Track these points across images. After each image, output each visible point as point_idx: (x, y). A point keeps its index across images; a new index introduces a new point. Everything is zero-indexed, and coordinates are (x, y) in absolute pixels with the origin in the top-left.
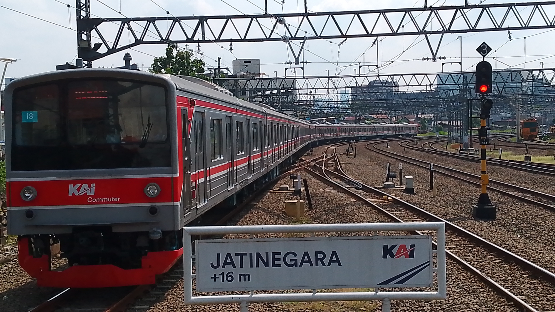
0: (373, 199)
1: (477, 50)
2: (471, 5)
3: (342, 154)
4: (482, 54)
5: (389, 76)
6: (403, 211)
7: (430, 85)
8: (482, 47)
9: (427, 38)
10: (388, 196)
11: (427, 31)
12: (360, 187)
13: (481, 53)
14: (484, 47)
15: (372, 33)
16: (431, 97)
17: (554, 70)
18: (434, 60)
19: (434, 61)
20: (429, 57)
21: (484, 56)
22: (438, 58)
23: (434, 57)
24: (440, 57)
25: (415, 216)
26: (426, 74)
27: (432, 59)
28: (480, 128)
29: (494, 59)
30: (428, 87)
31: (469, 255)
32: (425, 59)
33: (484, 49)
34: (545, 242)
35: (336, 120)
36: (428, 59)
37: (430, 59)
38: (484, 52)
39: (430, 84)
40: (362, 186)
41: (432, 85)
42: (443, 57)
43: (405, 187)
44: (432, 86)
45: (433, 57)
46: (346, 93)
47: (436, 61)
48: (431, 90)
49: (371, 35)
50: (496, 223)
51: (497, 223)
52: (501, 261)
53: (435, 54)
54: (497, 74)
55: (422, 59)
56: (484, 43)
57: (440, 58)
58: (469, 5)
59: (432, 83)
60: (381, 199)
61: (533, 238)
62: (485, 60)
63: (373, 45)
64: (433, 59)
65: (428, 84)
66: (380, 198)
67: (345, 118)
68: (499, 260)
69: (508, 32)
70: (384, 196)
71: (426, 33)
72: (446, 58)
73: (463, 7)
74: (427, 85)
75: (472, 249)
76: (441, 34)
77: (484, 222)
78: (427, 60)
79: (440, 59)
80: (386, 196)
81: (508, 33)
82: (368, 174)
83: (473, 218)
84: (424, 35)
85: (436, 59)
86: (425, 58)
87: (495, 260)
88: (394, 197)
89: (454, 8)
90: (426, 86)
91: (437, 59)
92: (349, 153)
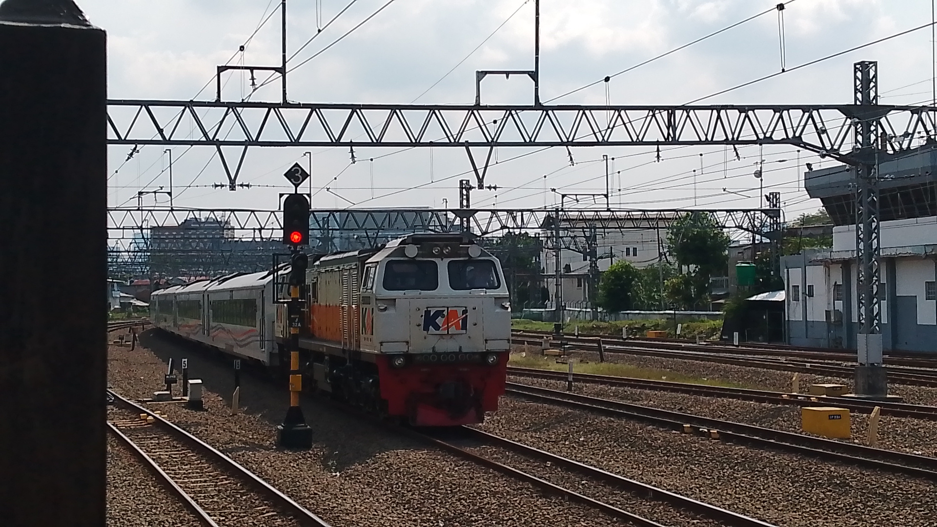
0: (124, 421)
1: (285, 175)
2: (292, 103)
3: (112, 343)
4: (294, 182)
5: (190, 211)
6: (164, 440)
7: (260, 230)
8: (293, 170)
9: (219, 150)
10: (149, 415)
11: (220, 140)
12: (111, 399)
13: (292, 180)
14: (297, 171)
15: (127, 139)
16: (261, 248)
17: (456, 212)
18: (232, 188)
19: (233, 190)
20: (223, 184)
21: (296, 186)
22: (238, 185)
23: (232, 184)
24: (241, 183)
25: (179, 447)
26: (253, 211)
27: (228, 187)
28: (291, 300)
29: (327, 190)
30: (257, 231)
31: (229, 507)
32: (216, 186)
33: (296, 175)
34: (368, 482)
35: (115, 285)
36: (222, 186)
37: (226, 185)
38: (297, 179)
39: (259, 227)
40: (113, 398)
41: (264, 229)
42: (247, 183)
43: (188, 399)
44: (263, 231)
45: (230, 183)
46: (123, 238)
47: (235, 190)
48: (262, 238)
49: (125, 142)
50: (309, 454)
51: (311, 454)
52: (275, 513)
53: (233, 177)
54: (368, 216)
55: (213, 186)
56: (297, 165)
57: (242, 185)
58: (289, 103)
59: (263, 226)
60: (137, 420)
61: (355, 476)
62: (298, 192)
63: (129, 158)
64: (230, 187)
65: (256, 228)
66: (136, 418)
67: (133, 281)
68: (273, 512)
69: (350, 149)
70: (141, 415)
71: (218, 144)
72: (251, 186)
73: (279, 106)
74: (254, 229)
75: (241, 497)
76: (244, 147)
77: (290, 453)
78: (220, 187)
79: (241, 188)
80: (146, 414)
81: (350, 151)
82: (142, 378)
83: (274, 447)
84: (215, 147)
85: (235, 187)
86: (217, 184)
87: (267, 512)
88: (157, 416)
89: (265, 105)
90: (253, 231)
91: (237, 187)
92: (126, 342)
